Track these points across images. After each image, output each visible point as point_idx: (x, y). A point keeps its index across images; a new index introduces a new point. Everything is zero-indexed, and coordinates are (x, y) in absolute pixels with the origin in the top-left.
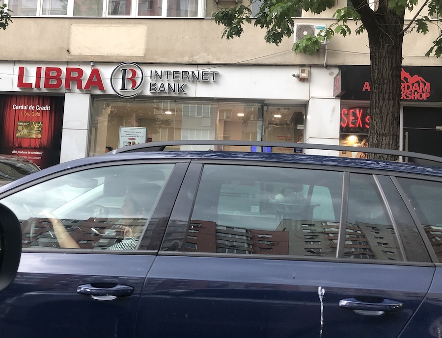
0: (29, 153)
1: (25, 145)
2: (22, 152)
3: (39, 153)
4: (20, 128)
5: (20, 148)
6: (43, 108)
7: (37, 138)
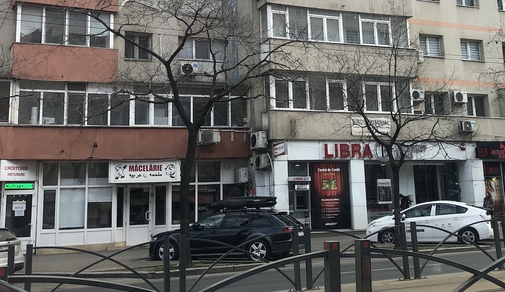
0: (331, 200)
1: (329, 195)
2: (327, 200)
3: (337, 200)
4: (324, 184)
5: (326, 197)
6: (335, 170)
7: (335, 190)
